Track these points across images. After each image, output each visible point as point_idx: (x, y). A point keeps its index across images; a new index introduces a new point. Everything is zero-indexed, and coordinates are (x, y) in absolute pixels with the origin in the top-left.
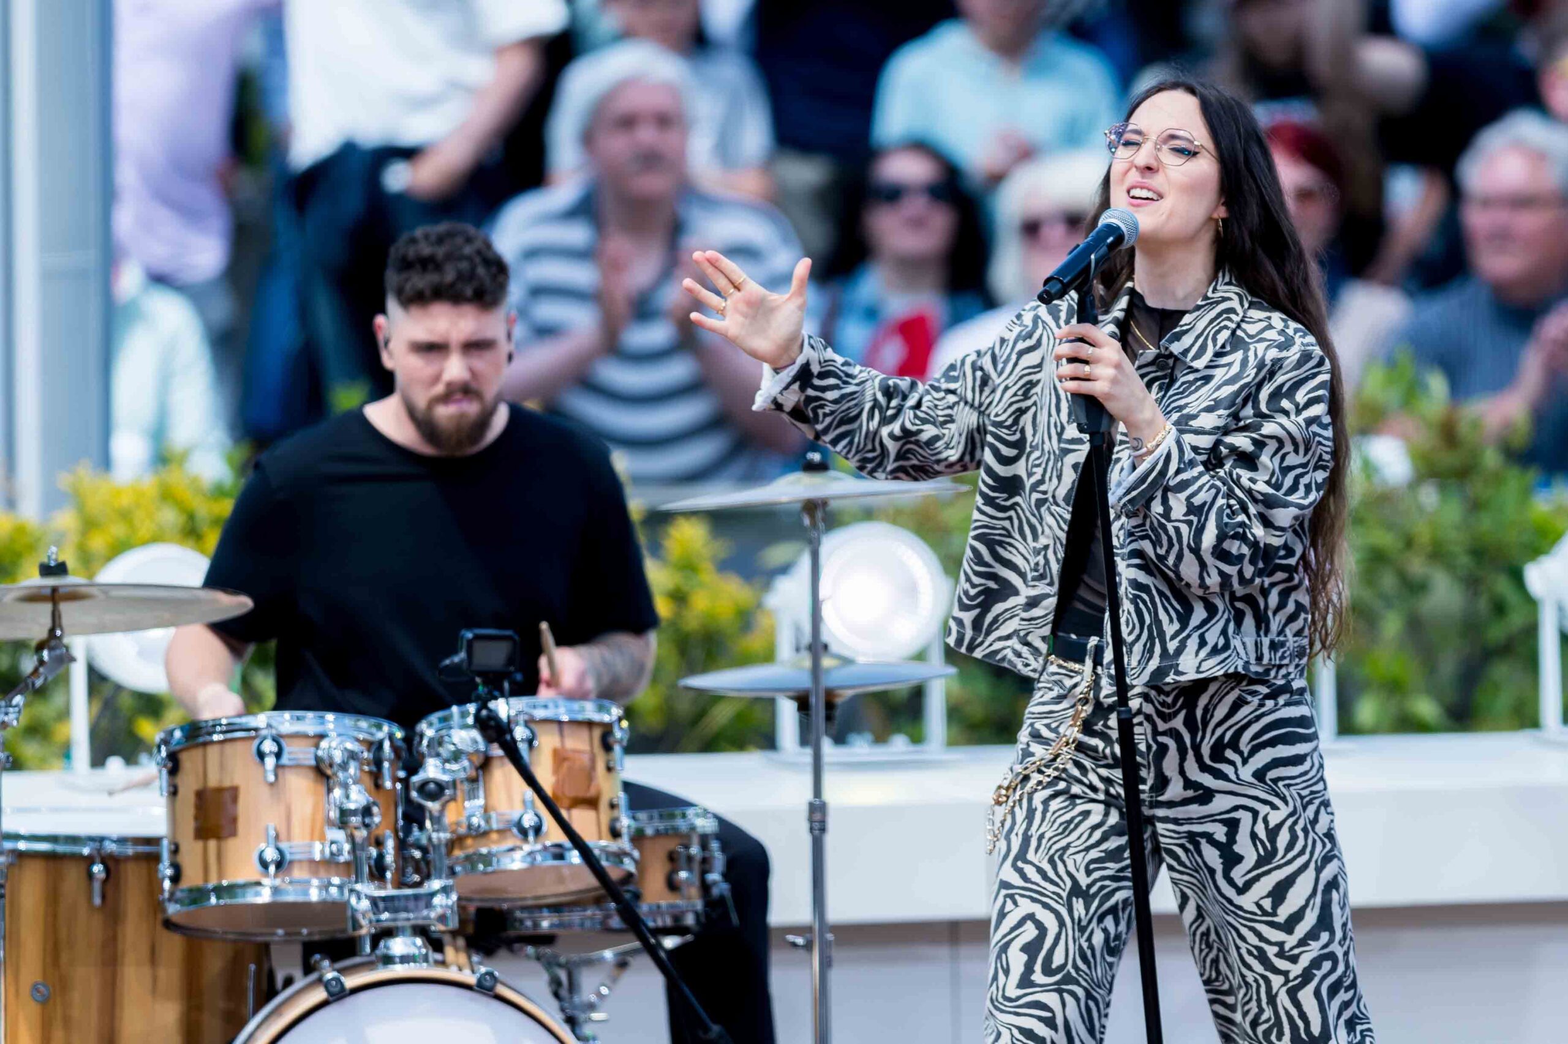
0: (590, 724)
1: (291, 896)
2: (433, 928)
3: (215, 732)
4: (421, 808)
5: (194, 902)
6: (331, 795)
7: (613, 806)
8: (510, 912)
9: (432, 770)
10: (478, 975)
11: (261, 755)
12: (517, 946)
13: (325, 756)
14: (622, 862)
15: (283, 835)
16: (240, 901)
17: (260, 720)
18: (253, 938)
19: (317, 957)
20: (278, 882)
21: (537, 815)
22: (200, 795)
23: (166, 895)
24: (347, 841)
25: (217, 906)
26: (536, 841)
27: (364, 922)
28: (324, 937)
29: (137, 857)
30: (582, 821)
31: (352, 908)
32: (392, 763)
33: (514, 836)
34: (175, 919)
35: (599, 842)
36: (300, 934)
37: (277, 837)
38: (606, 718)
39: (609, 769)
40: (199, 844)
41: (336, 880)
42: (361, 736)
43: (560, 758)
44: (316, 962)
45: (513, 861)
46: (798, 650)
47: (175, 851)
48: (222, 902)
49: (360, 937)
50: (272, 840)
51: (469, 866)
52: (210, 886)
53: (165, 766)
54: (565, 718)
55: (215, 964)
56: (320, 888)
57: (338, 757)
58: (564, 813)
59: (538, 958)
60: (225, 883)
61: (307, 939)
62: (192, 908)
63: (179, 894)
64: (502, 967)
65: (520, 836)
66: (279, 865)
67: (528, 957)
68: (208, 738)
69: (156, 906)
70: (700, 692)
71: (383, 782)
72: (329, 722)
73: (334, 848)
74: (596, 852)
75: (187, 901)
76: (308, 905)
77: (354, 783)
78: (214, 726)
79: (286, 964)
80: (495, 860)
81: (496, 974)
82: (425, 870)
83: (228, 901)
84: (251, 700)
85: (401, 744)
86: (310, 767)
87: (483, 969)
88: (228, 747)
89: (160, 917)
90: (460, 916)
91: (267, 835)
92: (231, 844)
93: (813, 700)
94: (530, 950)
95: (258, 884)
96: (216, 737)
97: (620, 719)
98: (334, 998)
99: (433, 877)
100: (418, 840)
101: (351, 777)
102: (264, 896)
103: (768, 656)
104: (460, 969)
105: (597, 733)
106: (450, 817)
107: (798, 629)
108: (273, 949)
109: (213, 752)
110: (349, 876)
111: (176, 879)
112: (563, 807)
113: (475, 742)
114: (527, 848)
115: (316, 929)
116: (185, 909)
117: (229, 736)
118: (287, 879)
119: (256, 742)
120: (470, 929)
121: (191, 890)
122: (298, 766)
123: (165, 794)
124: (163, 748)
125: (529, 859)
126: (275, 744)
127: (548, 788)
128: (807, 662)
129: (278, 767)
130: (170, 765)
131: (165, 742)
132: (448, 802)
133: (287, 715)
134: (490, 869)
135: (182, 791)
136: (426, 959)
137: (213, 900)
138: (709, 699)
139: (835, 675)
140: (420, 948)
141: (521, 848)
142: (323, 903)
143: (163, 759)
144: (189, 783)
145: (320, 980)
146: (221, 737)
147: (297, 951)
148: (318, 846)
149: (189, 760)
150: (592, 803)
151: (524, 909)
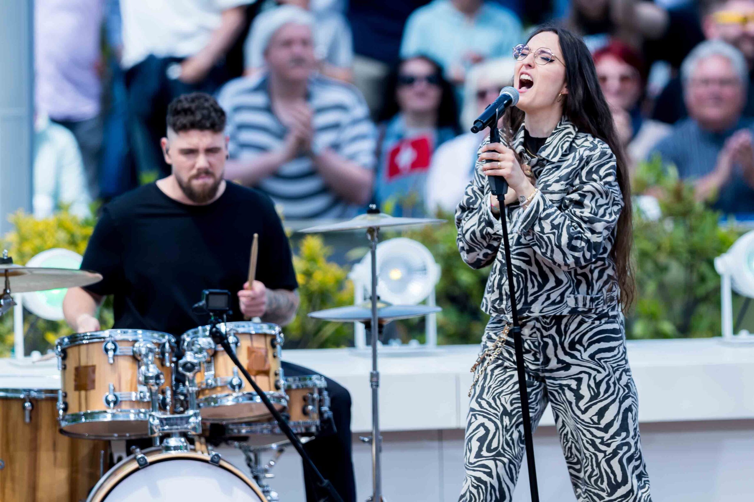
0: (265, 335)
1: (121, 418)
2: (189, 433)
3: (84, 339)
4: (184, 376)
5: (74, 420)
6: (140, 370)
7: (276, 374)
8: (227, 425)
9: (189, 357)
10: (211, 456)
11: (107, 350)
12: (230, 442)
13: (137, 351)
14: (280, 401)
15: (117, 388)
16: (97, 420)
17: (106, 333)
18: (103, 438)
19: (134, 447)
20: (114, 411)
21: (240, 379)
22: (77, 369)
23: (61, 417)
24: (148, 392)
25: (85, 423)
26: (239, 391)
27: (156, 430)
28: (137, 437)
29: (47, 399)
30: (262, 382)
31: (151, 424)
32: (170, 354)
33: (228, 389)
34: (65, 429)
35: (270, 392)
36: (125, 436)
37: (114, 390)
38: (273, 332)
39: (275, 357)
40: (77, 393)
41: (143, 410)
42: (155, 341)
43: (251, 351)
44: (133, 450)
45: (228, 401)
46: (365, 299)
47: (65, 396)
48: (88, 421)
49: (155, 438)
50: (111, 391)
51: (207, 403)
52: (82, 413)
53: (60, 356)
54: (253, 332)
55: (84, 450)
56: (135, 414)
57: (144, 351)
58: (253, 378)
59: (240, 448)
60: (89, 411)
61: (128, 438)
62: (74, 423)
63: (67, 417)
64: (223, 452)
65: (232, 389)
66: (115, 403)
67: (235, 447)
68: (80, 342)
69: (56, 422)
70: (318, 320)
71: (166, 363)
72: (139, 334)
73: (142, 395)
74: (268, 397)
75: (71, 420)
76: (129, 422)
77: (152, 363)
78: (84, 336)
79: (118, 451)
80: (219, 400)
81: (220, 455)
82: (185, 405)
83: (91, 420)
85: (174, 345)
86: (130, 356)
87: (214, 453)
88: (90, 346)
89: (58, 428)
90: (202, 427)
91: (109, 388)
92: (92, 393)
93: (372, 323)
94: (236, 444)
95: (105, 412)
96: (84, 342)
97: (280, 333)
98: (142, 466)
99: (190, 409)
100: (182, 391)
101: (150, 361)
102: (108, 418)
103: (351, 302)
104: (203, 453)
105: (269, 339)
106: (197, 380)
107: (365, 290)
108: (113, 443)
109: (83, 349)
110: (149, 408)
111: (65, 410)
112: (252, 375)
113: (210, 344)
114: (235, 395)
115: (133, 434)
116: (70, 424)
117: (91, 341)
118: (119, 410)
119: (104, 344)
120: (207, 434)
121: (73, 415)
122: (125, 355)
123: (60, 369)
125: (236, 400)
126: (113, 345)
127: (245, 366)
128: (370, 305)
129: (114, 356)
130: (62, 355)
131: (60, 344)
132: (196, 372)
133: (119, 331)
134: (217, 405)
135: (68, 367)
136: (186, 448)
137: (83, 420)
138: (322, 323)
139: (383, 311)
140: (183, 443)
141: (232, 395)
142: (137, 421)
143: (59, 352)
144: (71, 364)
145: (135, 458)
146: (87, 342)
147: (123, 444)
148: (134, 394)
149: (72, 353)
150: (266, 373)
151: (234, 424)
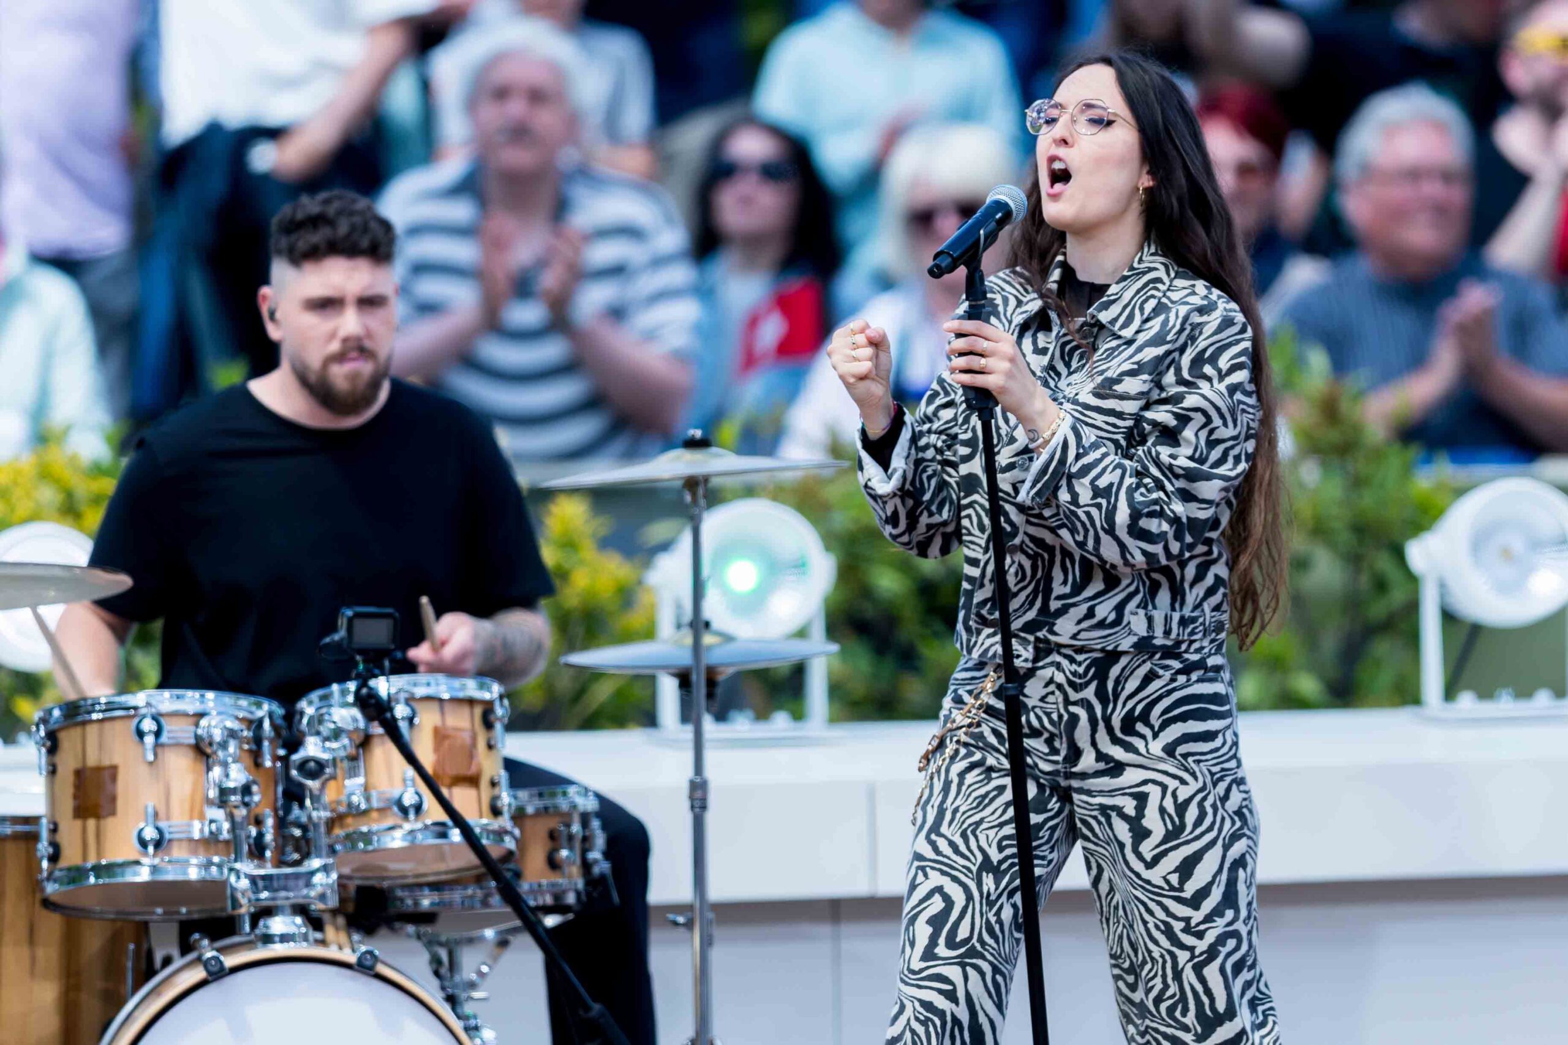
0: (471, 702)
1: (171, 875)
2: (313, 907)
3: (94, 711)
4: (302, 786)
5: (72, 881)
6: (210, 773)
7: (493, 784)
8: (391, 889)
9: (312, 748)
10: (358, 954)
11: (140, 734)
12: (397, 925)
13: (205, 735)
14: (502, 841)
15: (162, 813)
16: (120, 880)
17: (139, 699)
18: (132, 917)
19: (196, 936)
20: (157, 861)
21: (417, 793)
22: (79, 774)
23: (45, 874)
24: (227, 820)
25: (95, 886)
26: (416, 820)
27: (244, 901)
28: (204, 916)
29: (16, 837)
30: (463, 799)
31: (231, 886)
32: (271, 741)
33: (395, 814)
34: (53, 898)
35: (479, 821)
36: (178, 913)
37: (156, 815)
38: (487, 696)
39: (490, 747)
40: (78, 823)
41: (216, 859)
42: (241, 715)
43: (440, 736)
44: (196, 941)
45: (393, 839)
46: (679, 626)
47: (54, 830)
48: (101, 881)
49: (240, 916)
50: (151, 819)
51: (349, 844)
52: (89, 865)
53: (44, 745)
54: (446, 696)
55: (94, 940)
56: (199, 866)
57: (218, 735)
58: (445, 791)
59: (419, 937)
60: (104, 862)
61: (184, 918)
62: (71, 887)
63: (57, 874)
64: (385, 947)
65: (400, 814)
66: (158, 844)
67: (409, 936)
68: (87, 717)
69: (35, 885)
70: (581, 669)
71: (263, 761)
72: (209, 700)
73: (214, 827)
74: (477, 830)
75: (66, 880)
76: (187, 884)
77: (234, 762)
78: (93, 705)
79: (164, 945)
80: (375, 838)
81: (377, 952)
82: (305, 849)
83: (107, 881)
84: (129, 679)
85: (279, 721)
86: (189, 746)
87: (363, 948)
88: (107, 725)
89: (38, 896)
90: (340, 894)
91: (146, 812)
92: (110, 823)
93: (694, 677)
94: (411, 929)
95: (137, 863)
96: (95, 716)
97: (501, 697)
98: (215, 976)
99: (313, 855)
100: (298, 818)
101: (230, 755)
102: (143, 875)
103: (649, 633)
104: (340, 948)
105: (478, 711)
106: (329, 796)
107: (679, 607)
108: (153, 929)
109: (92, 731)
110: (228, 855)
111: (54, 858)
112: (442, 785)
113: (355, 720)
114: (407, 827)
115: (194, 908)
116: (64, 888)
117: (108, 715)
118: (167, 859)
119: (136, 721)
120: (350, 907)
121: (69, 869)
122: (178, 745)
123: (44, 773)
124: (42, 727)
125: (409, 838)
126: (155, 723)
127: (429, 767)
128: (689, 640)
129: (157, 745)
130: (49, 743)
131: (44, 721)
132: (327, 780)
133: (166, 694)
134: (370, 848)
135: (60, 769)
136: (305, 938)
137: (92, 880)
138: (591, 676)
139: (716, 653)
140: (299, 927)
141: (400, 827)
142: (203, 882)
143: (42, 738)
144: (68, 762)
145: (199, 959)
146: (100, 716)
147: (174, 930)
148: (197, 825)
149: (69, 739)
150: (473, 781)
151: (404, 887)
